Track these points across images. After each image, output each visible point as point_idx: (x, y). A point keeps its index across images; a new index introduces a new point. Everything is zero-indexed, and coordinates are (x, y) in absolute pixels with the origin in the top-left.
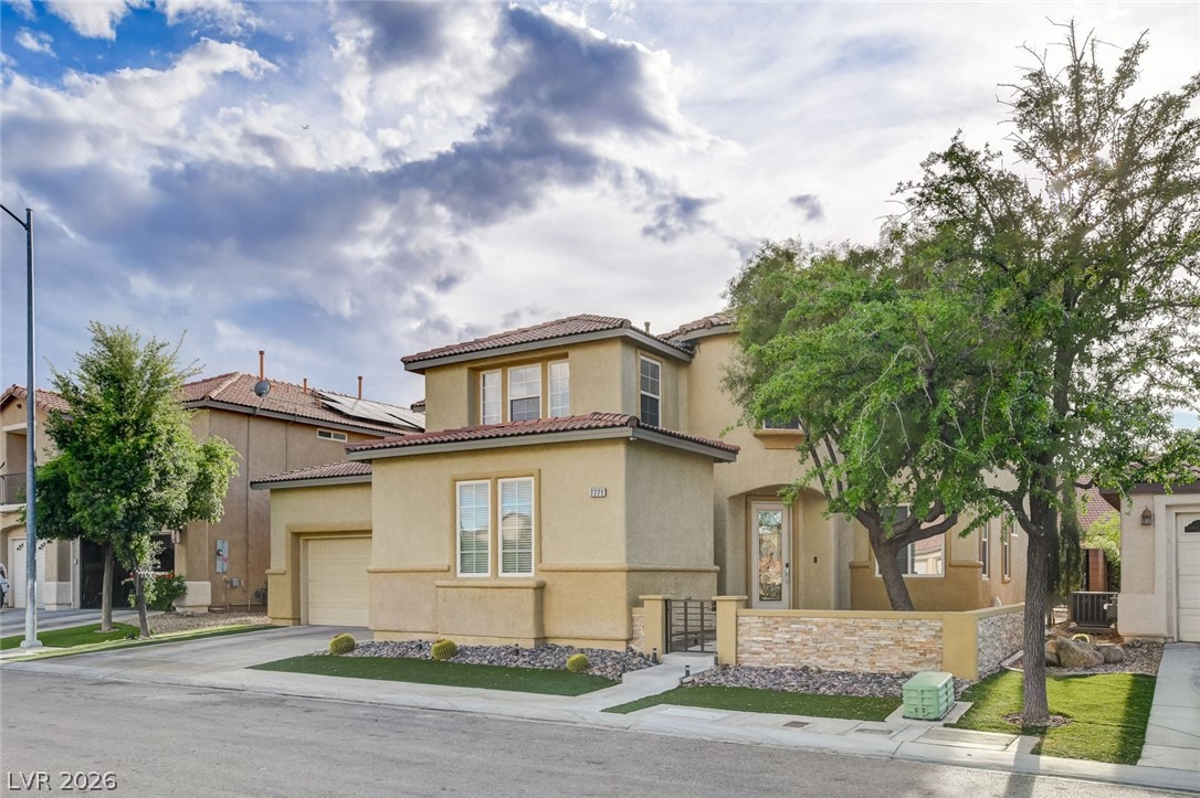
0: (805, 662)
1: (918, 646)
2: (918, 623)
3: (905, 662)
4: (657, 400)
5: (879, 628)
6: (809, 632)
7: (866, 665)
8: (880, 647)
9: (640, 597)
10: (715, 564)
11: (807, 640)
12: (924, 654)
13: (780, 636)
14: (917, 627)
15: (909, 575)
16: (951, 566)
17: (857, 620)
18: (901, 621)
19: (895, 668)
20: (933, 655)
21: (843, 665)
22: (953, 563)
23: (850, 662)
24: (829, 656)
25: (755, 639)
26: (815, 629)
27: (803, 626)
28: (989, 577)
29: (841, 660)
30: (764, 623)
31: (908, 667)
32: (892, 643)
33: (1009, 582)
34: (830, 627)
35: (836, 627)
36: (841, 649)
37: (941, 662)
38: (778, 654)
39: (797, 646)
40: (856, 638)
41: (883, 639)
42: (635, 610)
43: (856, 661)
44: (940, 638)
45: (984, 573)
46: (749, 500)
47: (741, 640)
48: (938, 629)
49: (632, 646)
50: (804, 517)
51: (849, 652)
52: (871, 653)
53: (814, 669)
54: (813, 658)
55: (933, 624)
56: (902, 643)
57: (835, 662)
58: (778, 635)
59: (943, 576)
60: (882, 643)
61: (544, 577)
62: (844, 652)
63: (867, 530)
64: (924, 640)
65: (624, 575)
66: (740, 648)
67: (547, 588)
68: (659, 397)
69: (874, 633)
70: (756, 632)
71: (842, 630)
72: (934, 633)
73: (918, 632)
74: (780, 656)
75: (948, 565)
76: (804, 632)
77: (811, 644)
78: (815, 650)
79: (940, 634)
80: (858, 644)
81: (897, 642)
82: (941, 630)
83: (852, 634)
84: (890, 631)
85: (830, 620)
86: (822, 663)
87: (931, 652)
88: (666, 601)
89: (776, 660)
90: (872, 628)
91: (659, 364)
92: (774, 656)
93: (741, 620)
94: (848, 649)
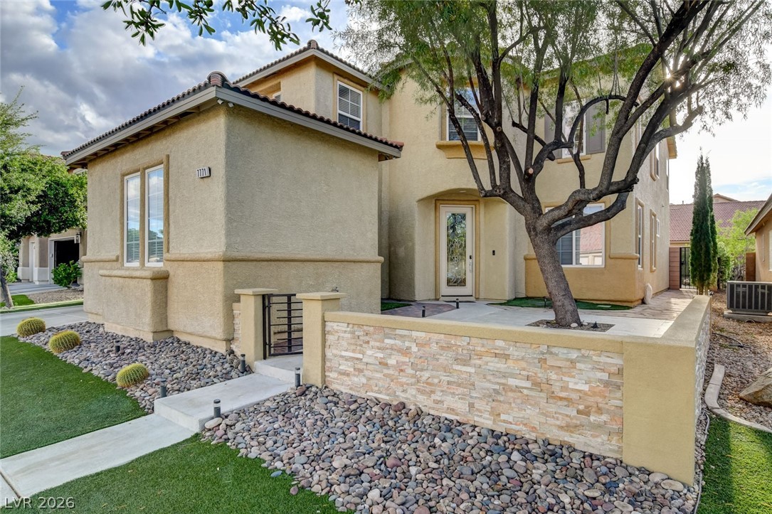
0: (402, 397)
1: (574, 396)
2: (574, 355)
3: (551, 421)
4: (359, 122)
5: (507, 357)
6: (406, 352)
7: (486, 415)
8: (507, 388)
9: (237, 291)
10: (380, 255)
11: (404, 363)
12: (586, 412)
13: (371, 354)
14: (572, 362)
15: (574, 266)
16: (611, 258)
17: (474, 341)
18: (543, 349)
19: (534, 429)
20: (604, 418)
21: (452, 410)
22: (611, 256)
23: (461, 406)
24: (432, 392)
25: (344, 353)
26: (415, 349)
27: (398, 342)
28: (642, 267)
29: (450, 401)
30: (353, 333)
31: (555, 431)
32: (528, 384)
33: (655, 270)
34: (434, 347)
35: (442, 348)
36: (449, 383)
37: (620, 433)
38: (369, 379)
39: (391, 372)
40: (472, 370)
41: (513, 376)
42: (235, 305)
43: (471, 406)
44: (619, 387)
45: (639, 264)
46: (438, 204)
47: (329, 354)
48: (614, 370)
49: (233, 347)
50: (485, 217)
51: (460, 390)
52: (493, 396)
53: (412, 407)
54: (412, 391)
55: (603, 359)
56: (544, 386)
57: (441, 402)
58: (369, 352)
59: (603, 266)
60: (512, 382)
61: (170, 268)
62: (454, 389)
63: (523, 218)
64: (586, 388)
65: (220, 265)
66: (328, 364)
67: (170, 278)
68: (360, 119)
69: (501, 365)
70: (344, 343)
71: (450, 354)
72: (605, 376)
73: (574, 372)
74: (372, 382)
75: (609, 257)
76: (400, 351)
77: (410, 371)
78: (413, 380)
79: (616, 380)
80: (475, 379)
81: (537, 385)
82: (620, 372)
83: (465, 362)
84: (524, 364)
85: (435, 337)
86: (425, 403)
87: (600, 411)
88: (264, 296)
89: (367, 387)
90: (496, 355)
91: (361, 93)
92: (364, 380)
93: (329, 326)
94: (459, 385)
